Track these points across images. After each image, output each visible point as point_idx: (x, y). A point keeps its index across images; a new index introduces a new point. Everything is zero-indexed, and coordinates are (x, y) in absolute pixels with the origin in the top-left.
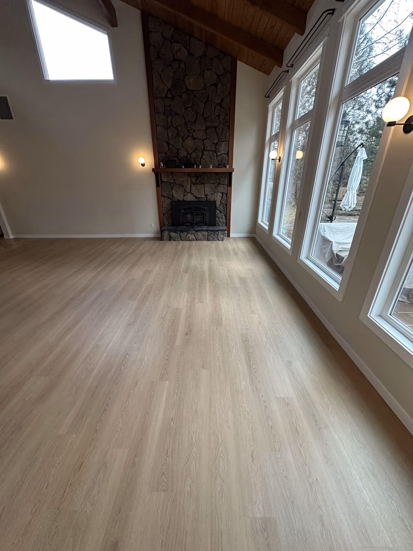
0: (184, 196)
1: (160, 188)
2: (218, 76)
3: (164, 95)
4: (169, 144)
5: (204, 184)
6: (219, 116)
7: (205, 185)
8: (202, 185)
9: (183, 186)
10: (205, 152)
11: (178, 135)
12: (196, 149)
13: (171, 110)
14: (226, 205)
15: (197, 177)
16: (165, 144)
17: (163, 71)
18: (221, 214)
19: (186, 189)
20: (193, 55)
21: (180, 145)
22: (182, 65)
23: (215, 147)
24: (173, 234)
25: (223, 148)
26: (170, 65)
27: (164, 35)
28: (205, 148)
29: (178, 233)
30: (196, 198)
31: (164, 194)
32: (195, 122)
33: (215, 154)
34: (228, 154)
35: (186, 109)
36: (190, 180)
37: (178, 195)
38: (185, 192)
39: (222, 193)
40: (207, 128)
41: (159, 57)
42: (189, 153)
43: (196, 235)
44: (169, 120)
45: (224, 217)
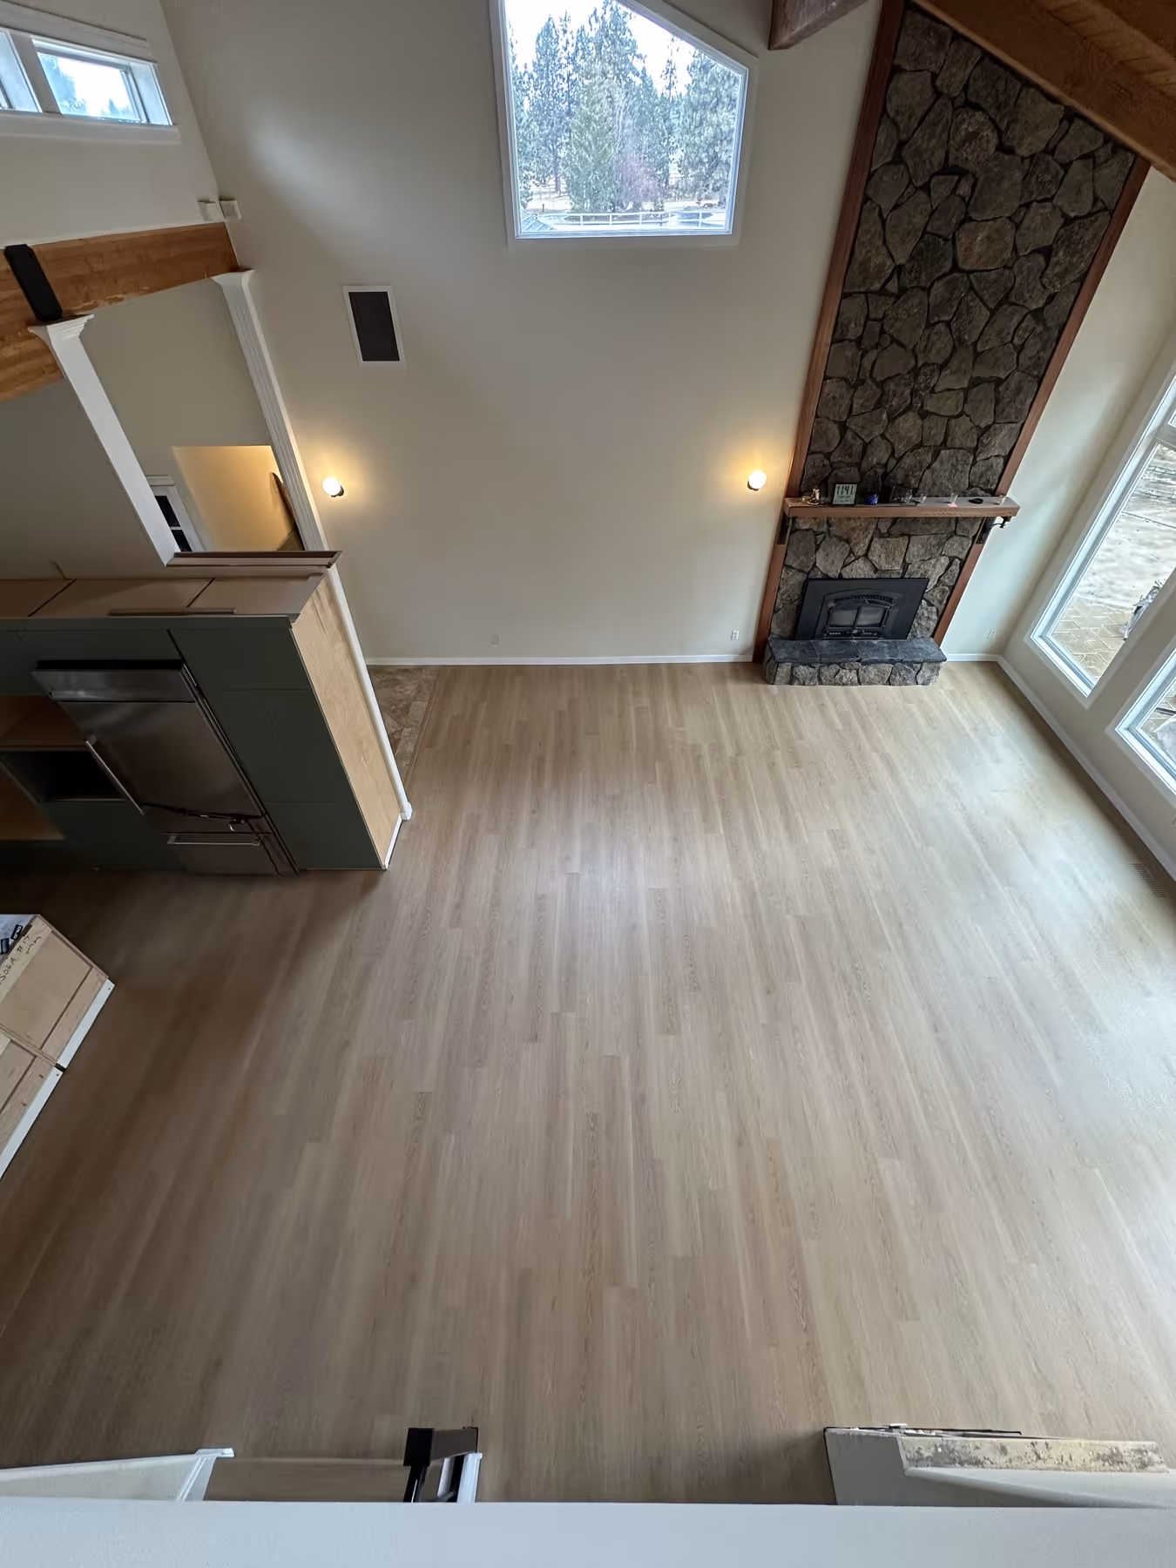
0: (845, 565)
1: (782, 547)
2: (1068, 221)
3: (877, 286)
4: (843, 428)
5: (909, 536)
6: (1020, 349)
7: (913, 538)
8: (903, 541)
9: (848, 541)
10: (943, 452)
11: (879, 405)
12: (920, 445)
13: (882, 332)
14: (952, 588)
16: (834, 430)
17: (896, 207)
18: (929, 608)
19: (856, 550)
20: (1011, 151)
21: (878, 431)
22: (964, 189)
23: (978, 440)
24: (802, 670)
25: (998, 444)
26: (926, 188)
27: (938, 83)
28: (949, 439)
29: (813, 667)
30: (876, 570)
31: (790, 562)
32: (942, 367)
33: (971, 459)
34: (1007, 459)
35: (929, 326)
36: (874, 527)
37: (828, 562)
38: (849, 556)
39: (952, 559)
40: (975, 383)
41: (898, 160)
42: (896, 455)
43: (861, 672)
44: (867, 364)
45: (935, 617)
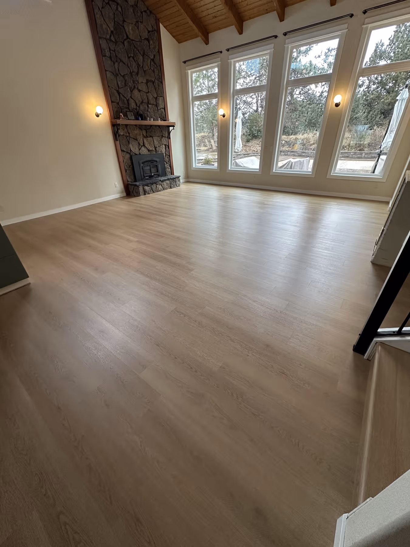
0: (139, 150)
1: (118, 142)
2: (149, 32)
3: (108, 37)
4: (119, 93)
6: (154, 71)
7: (154, 138)
8: (151, 138)
9: (136, 140)
10: (149, 105)
11: (126, 85)
12: (143, 102)
13: (116, 56)
14: (169, 156)
15: (146, 130)
16: (116, 93)
17: (102, 8)
18: (167, 164)
19: (140, 143)
20: (127, 2)
21: (129, 96)
23: (156, 101)
24: (147, 188)
25: (161, 104)
28: (149, 101)
29: (149, 186)
30: (149, 151)
31: (123, 149)
32: (137, 74)
33: (157, 108)
34: (164, 109)
35: (129, 58)
36: (142, 133)
37: (134, 148)
38: (139, 146)
39: (165, 145)
40: (148, 81)
42: (138, 105)
43: (162, 185)
44: (117, 67)
45: (169, 167)
